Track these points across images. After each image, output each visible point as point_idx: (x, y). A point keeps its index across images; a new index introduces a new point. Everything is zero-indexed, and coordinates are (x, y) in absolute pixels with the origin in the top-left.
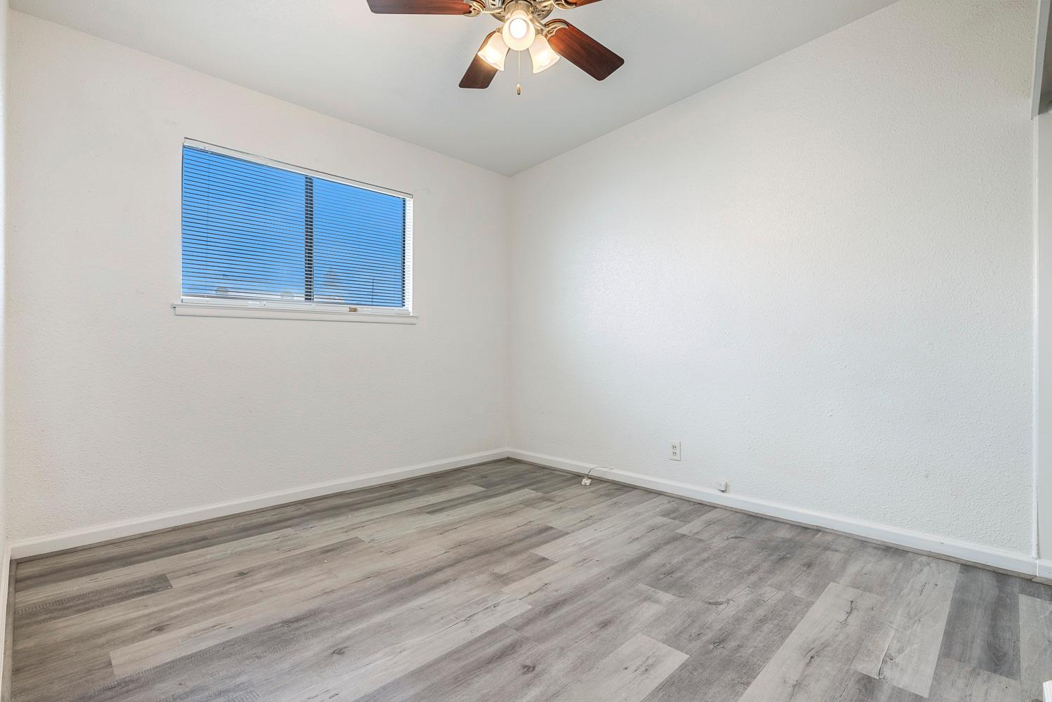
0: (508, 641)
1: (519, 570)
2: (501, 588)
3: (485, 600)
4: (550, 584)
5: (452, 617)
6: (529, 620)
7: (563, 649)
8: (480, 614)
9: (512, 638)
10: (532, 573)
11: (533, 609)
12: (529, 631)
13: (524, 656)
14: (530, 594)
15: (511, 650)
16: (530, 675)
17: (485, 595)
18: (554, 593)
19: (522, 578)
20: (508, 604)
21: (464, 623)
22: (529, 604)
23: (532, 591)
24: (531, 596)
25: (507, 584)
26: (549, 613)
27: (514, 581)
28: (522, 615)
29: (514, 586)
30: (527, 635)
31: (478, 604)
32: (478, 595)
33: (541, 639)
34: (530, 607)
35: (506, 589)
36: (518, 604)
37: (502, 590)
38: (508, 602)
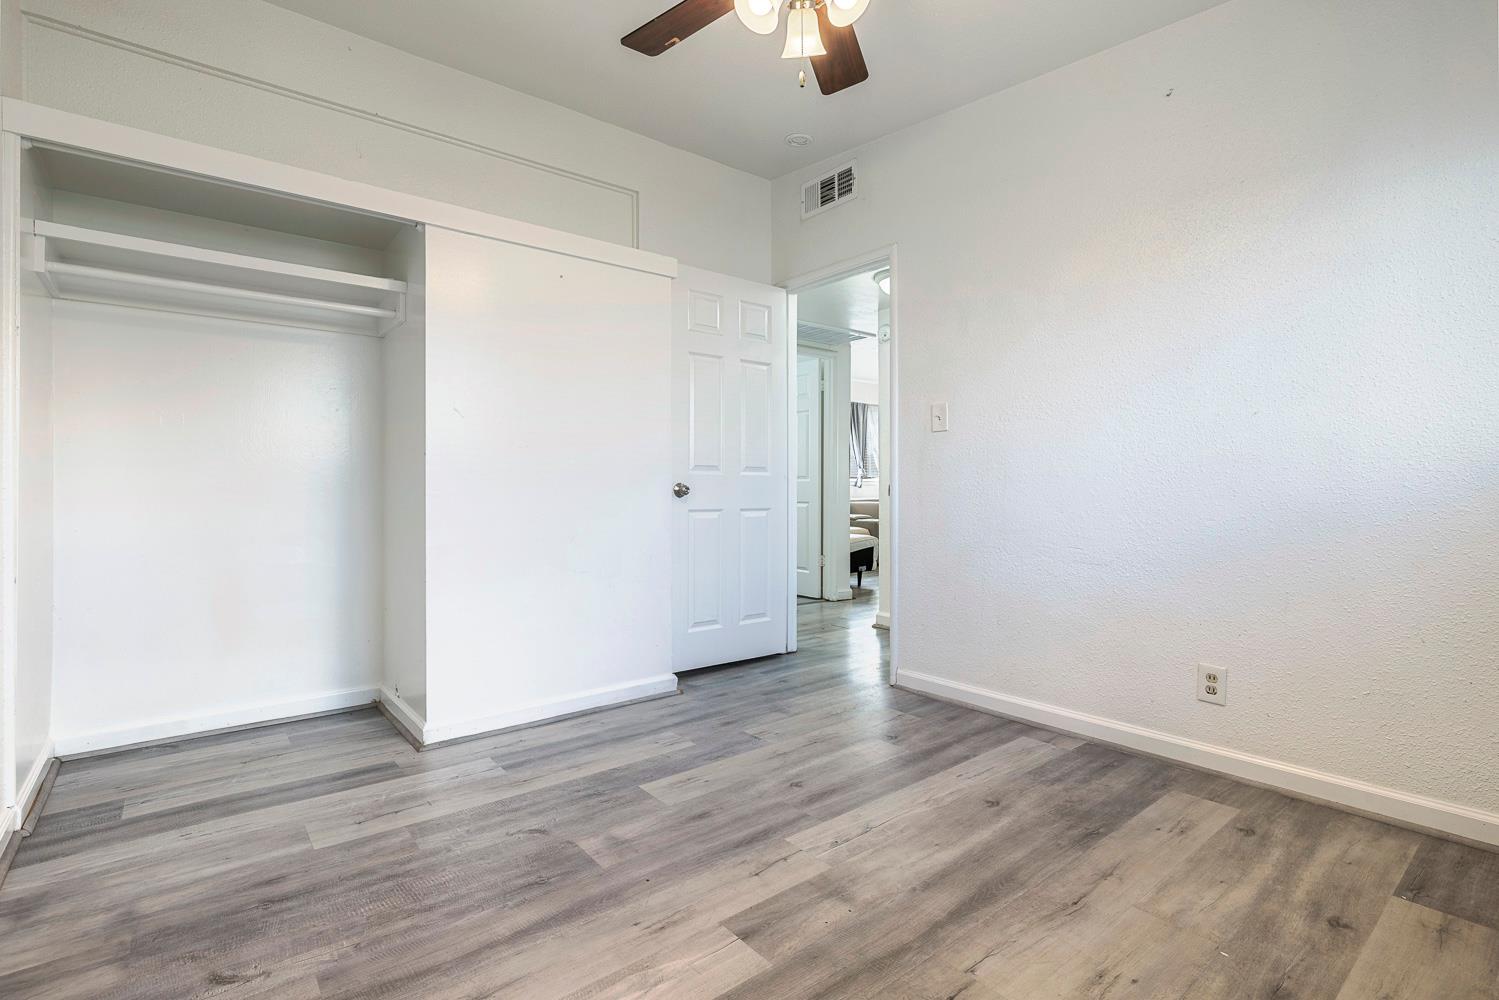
0: (817, 805)
1: (800, 908)
2: (830, 870)
3: (852, 852)
4: (751, 875)
5: (890, 833)
6: (791, 824)
7: (760, 797)
8: (854, 834)
9: (813, 808)
10: (776, 899)
11: (784, 837)
12: (792, 813)
13: (800, 794)
14: (785, 859)
15: (812, 799)
16: (796, 781)
17: (855, 858)
18: (748, 858)
19: (795, 889)
20: (820, 844)
21: (872, 824)
22: (788, 843)
23: (781, 863)
24: (784, 855)
25: (823, 877)
26: (765, 830)
27: (810, 883)
28: (800, 830)
29: (811, 873)
30: (796, 810)
31: (859, 846)
32: (865, 859)
33: (781, 806)
34: (788, 840)
35: (823, 868)
36: (804, 844)
37: (829, 867)
38: (818, 847)
